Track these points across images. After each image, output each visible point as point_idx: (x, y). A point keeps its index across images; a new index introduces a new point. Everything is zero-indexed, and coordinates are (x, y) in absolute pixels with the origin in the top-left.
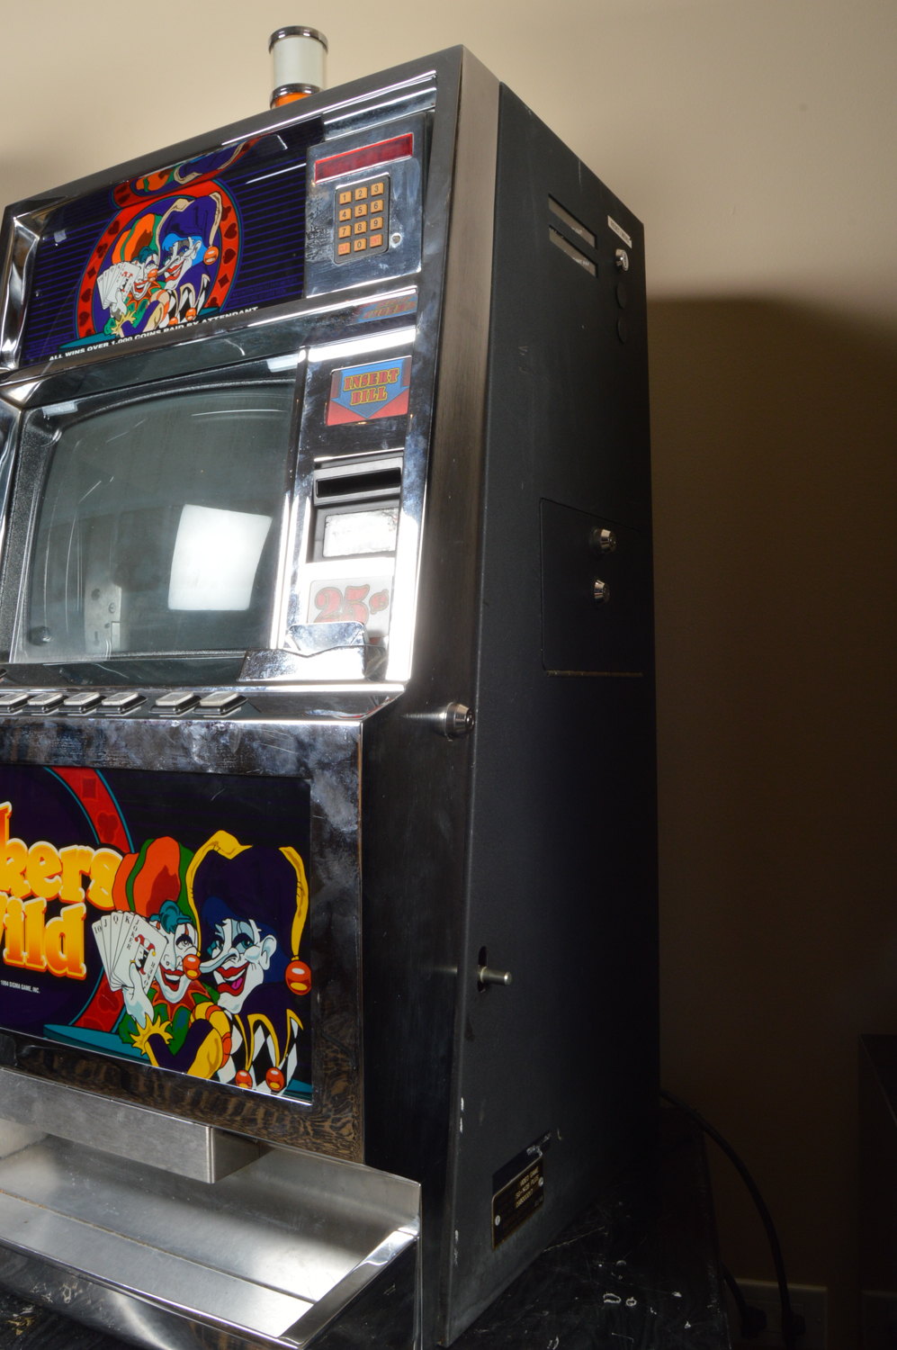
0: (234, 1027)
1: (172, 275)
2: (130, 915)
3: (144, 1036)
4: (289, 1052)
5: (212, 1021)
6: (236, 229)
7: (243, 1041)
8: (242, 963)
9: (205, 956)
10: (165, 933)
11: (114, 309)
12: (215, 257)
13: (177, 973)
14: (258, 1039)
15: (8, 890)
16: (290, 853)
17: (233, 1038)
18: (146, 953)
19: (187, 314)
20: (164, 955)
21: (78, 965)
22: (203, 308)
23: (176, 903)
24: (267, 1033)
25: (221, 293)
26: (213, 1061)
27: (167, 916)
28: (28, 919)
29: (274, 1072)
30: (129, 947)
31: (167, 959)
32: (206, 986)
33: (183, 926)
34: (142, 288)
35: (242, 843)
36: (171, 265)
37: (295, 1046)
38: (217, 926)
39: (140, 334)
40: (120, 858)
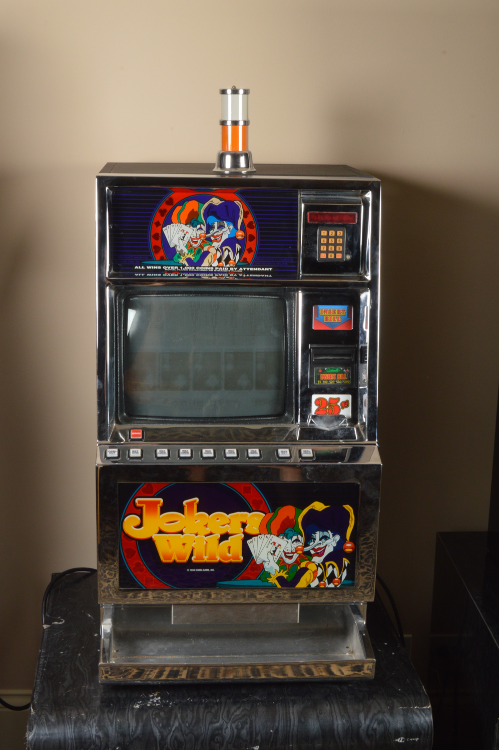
0: (319, 568)
1: (217, 239)
2: (269, 536)
3: (274, 578)
4: (343, 572)
5: (308, 567)
6: (254, 225)
7: (323, 572)
8: (324, 545)
9: (306, 545)
10: (287, 540)
11: (178, 249)
12: (242, 236)
13: (292, 553)
14: (330, 570)
15: (196, 533)
16: (348, 507)
17: (318, 571)
18: (276, 548)
19: (229, 263)
20: (285, 548)
21: (238, 556)
22: (239, 261)
23: (293, 528)
24: (334, 567)
25: (250, 257)
26: (308, 580)
27: (288, 534)
28: (208, 544)
29: (336, 579)
30: (267, 547)
31: (287, 549)
32: (307, 555)
33: (296, 536)
34: (197, 242)
35: (325, 505)
36: (214, 233)
37: (346, 570)
38: (313, 535)
39: (200, 266)
40: (264, 515)
